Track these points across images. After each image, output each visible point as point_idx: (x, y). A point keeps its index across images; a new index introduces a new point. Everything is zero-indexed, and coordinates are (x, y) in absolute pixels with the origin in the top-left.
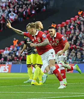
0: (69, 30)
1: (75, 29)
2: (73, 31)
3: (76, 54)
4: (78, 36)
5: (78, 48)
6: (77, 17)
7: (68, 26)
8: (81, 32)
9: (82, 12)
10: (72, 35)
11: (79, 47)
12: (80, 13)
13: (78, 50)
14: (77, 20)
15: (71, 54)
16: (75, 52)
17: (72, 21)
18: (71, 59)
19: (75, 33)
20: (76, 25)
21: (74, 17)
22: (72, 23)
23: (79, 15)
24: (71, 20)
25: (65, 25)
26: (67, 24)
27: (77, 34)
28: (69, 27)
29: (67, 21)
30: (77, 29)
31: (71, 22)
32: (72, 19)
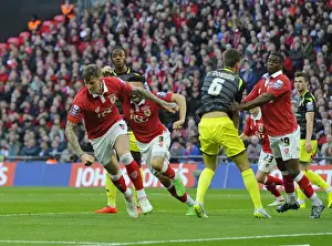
0: (3, 70)
1: (19, 69)
2: (13, 75)
3: (22, 135)
4: (27, 87)
5: (28, 121)
6: (24, 35)
8: (36, 78)
9: (38, 22)
10: (12, 84)
11: (30, 118)
12: (33, 26)
13: (28, 124)
14: (27, 44)
15: (7, 136)
16: (20, 130)
17: (12, 46)
18: (6, 149)
19: (18, 80)
20: (21, 57)
21: (17, 36)
22: (12, 53)
23: (30, 32)
24: (8, 44)
27: (25, 81)
28: (5, 63)
30: (25, 67)
31: (9, 50)
32: (12, 40)
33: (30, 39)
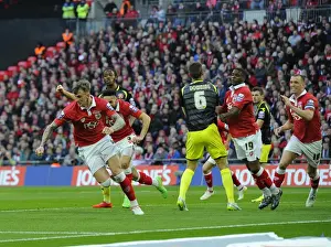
0: (14, 89)
1: (28, 88)
2: (23, 92)
3: (31, 143)
4: (34, 102)
5: (35, 131)
6: (32, 59)
7: (11, 80)
8: (42, 95)
9: (43, 48)
10: (22, 100)
11: (38, 128)
12: (39, 51)
13: (35, 134)
14: (34, 66)
15: (18, 144)
16: (29, 139)
17: (21, 69)
18: (18, 155)
19: (27, 97)
20: (29, 78)
21: (26, 60)
22: (22, 75)
23: (36, 56)
24: (18, 67)
25: (6, 77)
26: (10, 76)
27: (32, 98)
28: (16, 83)
29: (11, 69)
30: (33, 86)
31: (19, 72)
32: (22, 64)
33: (36, 63)
